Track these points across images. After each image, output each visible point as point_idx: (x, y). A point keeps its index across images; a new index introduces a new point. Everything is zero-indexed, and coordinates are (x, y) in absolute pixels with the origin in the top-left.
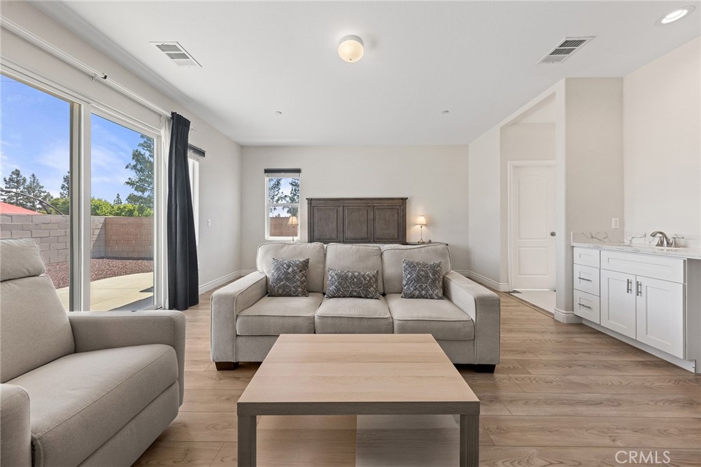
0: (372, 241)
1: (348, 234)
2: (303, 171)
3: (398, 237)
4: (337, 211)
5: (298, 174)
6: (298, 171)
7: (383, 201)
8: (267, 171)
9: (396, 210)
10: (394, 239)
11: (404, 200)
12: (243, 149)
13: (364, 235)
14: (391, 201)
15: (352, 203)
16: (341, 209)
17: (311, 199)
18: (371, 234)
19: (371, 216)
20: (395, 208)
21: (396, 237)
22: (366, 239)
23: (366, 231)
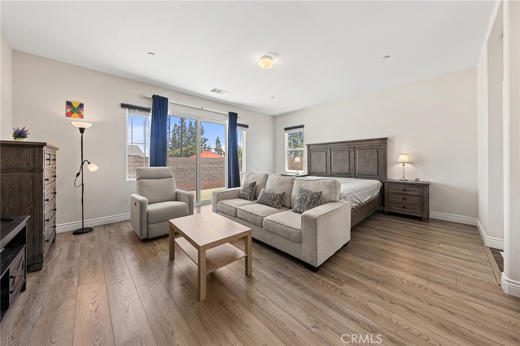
0: (353, 176)
1: (334, 170)
2: (305, 126)
3: (378, 173)
4: (326, 152)
5: (302, 129)
6: (302, 126)
7: (363, 143)
8: (286, 129)
9: (376, 150)
10: (374, 175)
11: (384, 140)
12: (274, 117)
13: (347, 171)
14: (370, 142)
15: (336, 146)
16: (329, 151)
17: (309, 145)
18: (352, 170)
19: (352, 156)
20: (374, 148)
21: (376, 173)
22: (348, 174)
23: (348, 167)
